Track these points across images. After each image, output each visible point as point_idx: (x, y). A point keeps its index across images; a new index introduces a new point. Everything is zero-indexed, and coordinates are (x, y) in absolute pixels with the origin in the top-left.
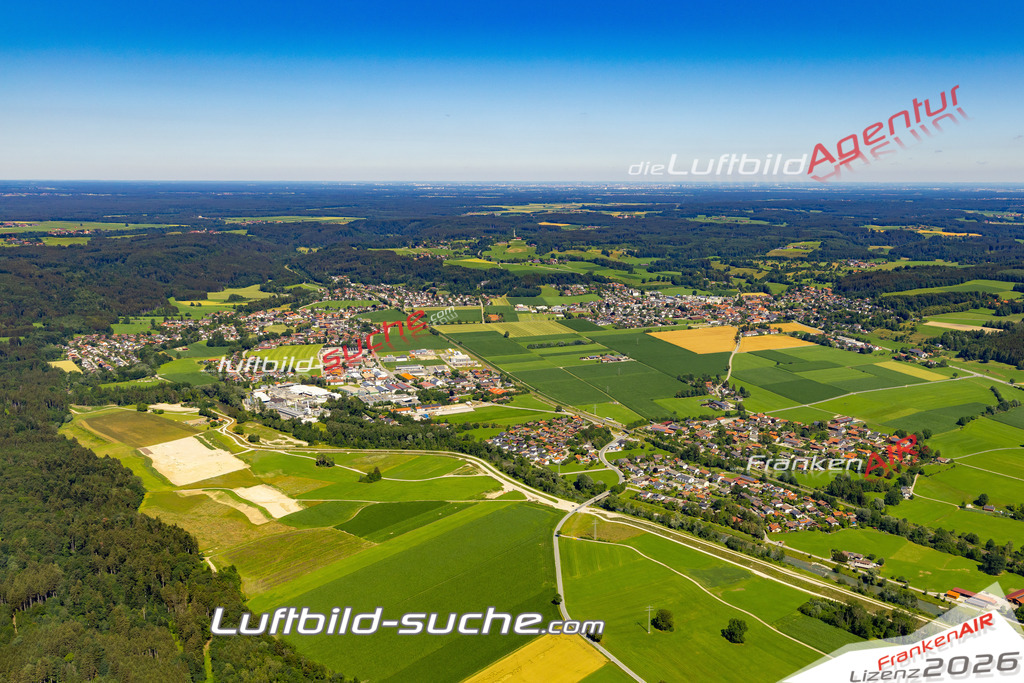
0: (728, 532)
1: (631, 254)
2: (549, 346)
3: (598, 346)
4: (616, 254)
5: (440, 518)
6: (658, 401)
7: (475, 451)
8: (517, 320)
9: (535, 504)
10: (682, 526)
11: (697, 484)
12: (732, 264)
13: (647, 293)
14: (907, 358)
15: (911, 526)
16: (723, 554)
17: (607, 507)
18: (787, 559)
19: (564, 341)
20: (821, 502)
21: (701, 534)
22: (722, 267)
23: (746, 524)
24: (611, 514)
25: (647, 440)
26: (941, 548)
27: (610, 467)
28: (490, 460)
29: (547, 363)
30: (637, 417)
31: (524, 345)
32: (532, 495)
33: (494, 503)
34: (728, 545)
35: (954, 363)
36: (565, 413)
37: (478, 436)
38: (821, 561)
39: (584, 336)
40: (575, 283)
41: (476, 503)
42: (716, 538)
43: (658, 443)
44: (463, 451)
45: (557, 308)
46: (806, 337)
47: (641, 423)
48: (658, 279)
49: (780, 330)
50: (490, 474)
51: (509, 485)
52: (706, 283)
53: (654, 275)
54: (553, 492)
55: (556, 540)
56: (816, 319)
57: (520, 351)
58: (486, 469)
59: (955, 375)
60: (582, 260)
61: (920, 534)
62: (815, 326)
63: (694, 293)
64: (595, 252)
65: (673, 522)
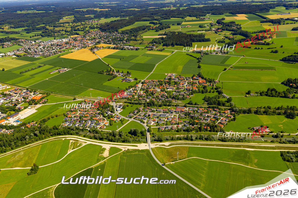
6: (105, 84)
10: (197, 139)
13: (37, 41)
14: (152, 49)
17: (158, 140)
20: (215, 109)
22: (52, 28)
27: (131, 120)
31: (17, 72)
32: (124, 147)
33: (111, 159)
35: (165, 48)
39: (37, 63)
41: (105, 163)
45: (9, 53)
46: (114, 48)
48: (35, 36)
49: (103, 47)
50: (89, 143)
51: (107, 146)
53: (32, 34)
55: (164, 167)
56: (108, 41)
57: (19, 76)
58: (85, 142)
59: (173, 52)
63: (55, 39)
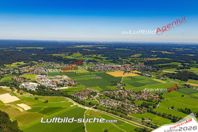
0: (120, 114)
1: (102, 56)
2: (84, 75)
3: (95, 75)
4: (99, 56)
5: (60, 110)
6: (107, 87)
7: (68, 97)
8: (78, 69)
9: (80, 108)
10: (111, 112)
11: (114, 104)
12: (123, 58)
13: (105, 64)
14: (159, 78)
15: (158, 113)
16: (119, 118)
17: (95, 108)
18: (132, 119)
19: (87, 74)
20: (140, 108)
21: (115, 114)
22: (121, 59)
23: (124, 112)
24: (96, 110)
25: (104, 95)
26: (164, 117)
27: (96, 100)
28: (71, 98)
29: (84, 79)
30: (102, 90)
31: (79, 75)
32: (80, 106)
33: (72, 107)
34: (120, 116)
35: (168, 79)
36: (87, 89)
37: (69, 93)
38: (139, 120)
39: (92, 73)
40: (90, 62)
41: (68, 107)
42: (118, 115)
43: (106, 95)
44: (66, 97)
45: (86, 67)
46: (138, 74)
47: (103, 91)
48: (108, 61)
49: (133, 72)
50: (71, 101)
51: (75, 104)
52: (118, 62)
53: (107, 61)
54: (84, 105)
55: (84, 115)
56: (140, 70)
57: (78, 76)
58: (70, 100)
59: (168, 82)
60: (92, 57)
61: (160, 114)
62: (140, 71)
63: (115, 64)
64: (95, 56)
65: (109, 111)
